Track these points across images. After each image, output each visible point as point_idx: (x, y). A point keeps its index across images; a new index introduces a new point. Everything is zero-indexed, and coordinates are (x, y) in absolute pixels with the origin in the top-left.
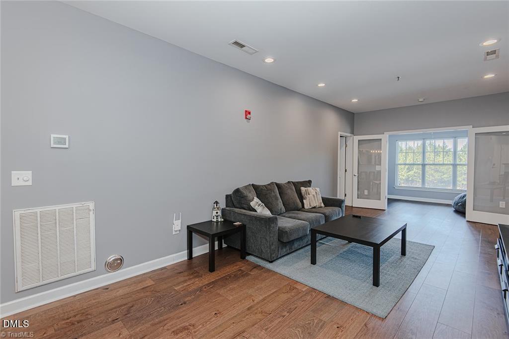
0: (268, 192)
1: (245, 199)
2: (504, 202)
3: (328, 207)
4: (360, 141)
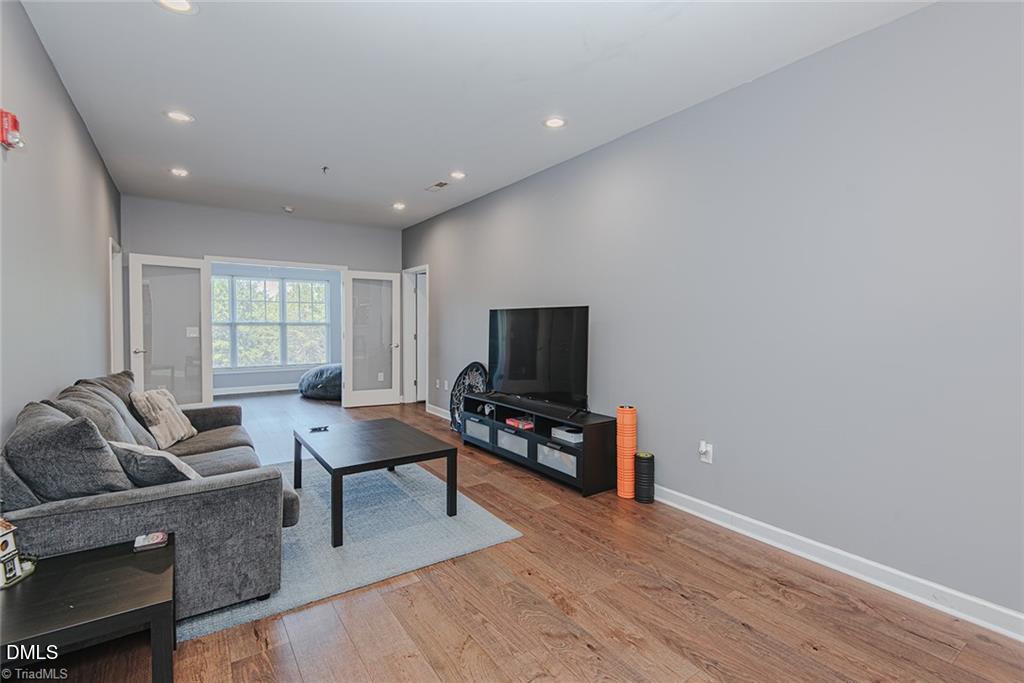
2: (382, 374)
3: (206, 430)
4: (146, 268)
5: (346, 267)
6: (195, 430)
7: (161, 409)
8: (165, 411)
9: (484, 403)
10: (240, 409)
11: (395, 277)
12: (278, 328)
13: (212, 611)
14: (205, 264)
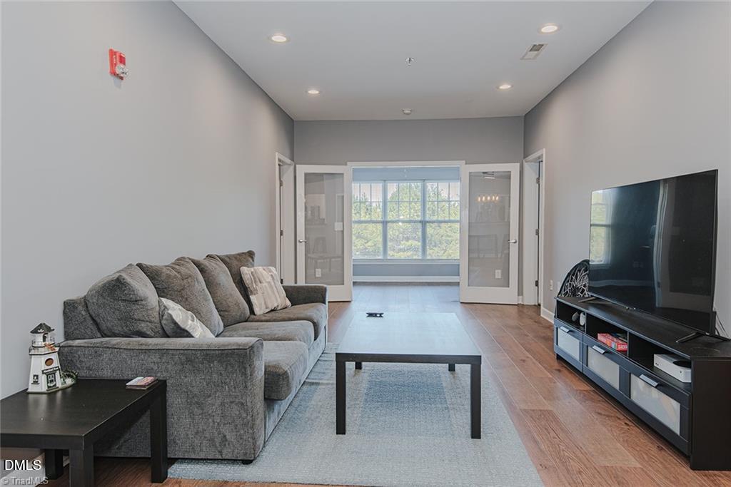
0: (185, 281)
1: (143, 305)
2: (500, 271)
3: (298, 304)
4: (309, 177)
5: (464, 162)
6: (289, 303)
7: (261, 282)
8: (265, 284)
9: (580, 312)
10: (325, 289)
11: (514, 168)
12: (420, 225)
13: (198, 459)
14: (347, 169)
